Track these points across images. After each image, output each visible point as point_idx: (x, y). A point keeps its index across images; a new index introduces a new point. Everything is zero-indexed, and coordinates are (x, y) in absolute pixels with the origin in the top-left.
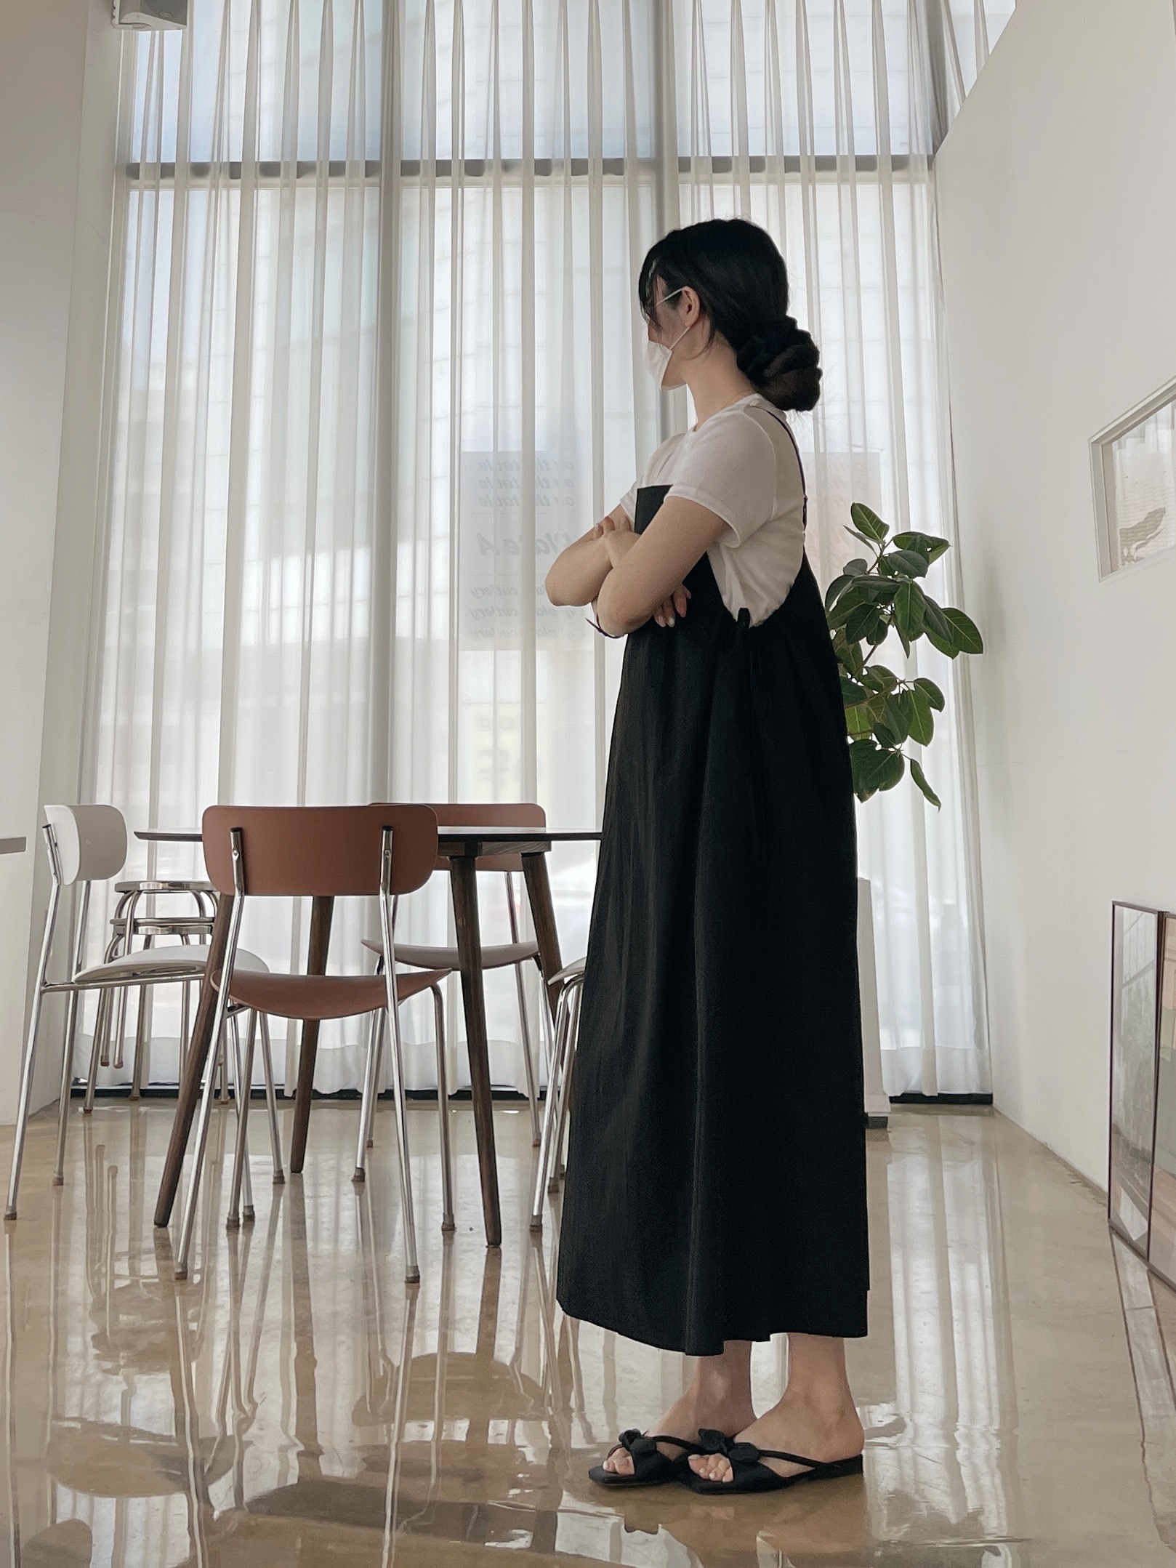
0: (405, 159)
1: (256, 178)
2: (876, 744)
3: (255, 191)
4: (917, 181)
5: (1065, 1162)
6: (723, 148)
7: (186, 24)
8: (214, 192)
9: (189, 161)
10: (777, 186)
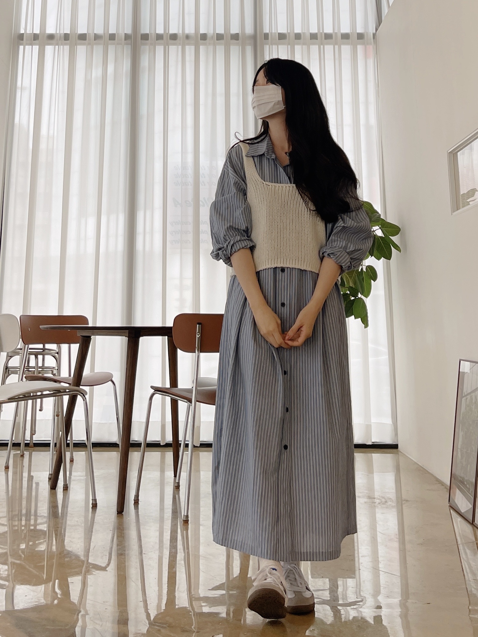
0: (142, 33)
1: (76, 40)
2: (350, 295)
3: (76, 47)
4: (368, 44)
5: (433, 475)
6: (282, 29)
8: (57, 47)
9: (45, 33)
10: (306, 46)
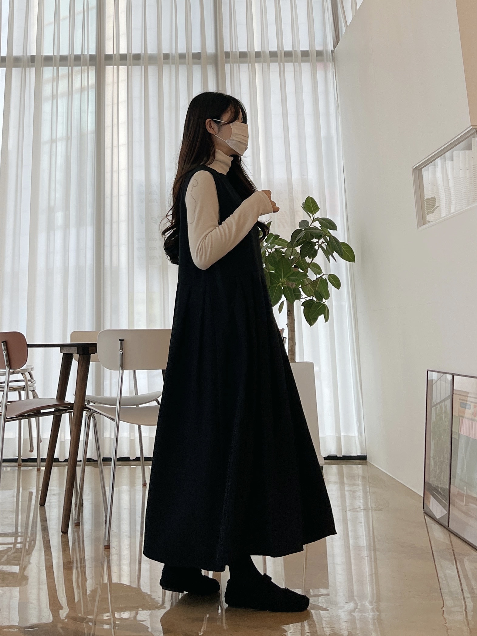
0: (106, 53)
2: (316, 301)
3: (41, 68)
4: (327, 61)
6: (243, 48)
8: (24, 69)
9: (12, 55)
10: (266, 64)
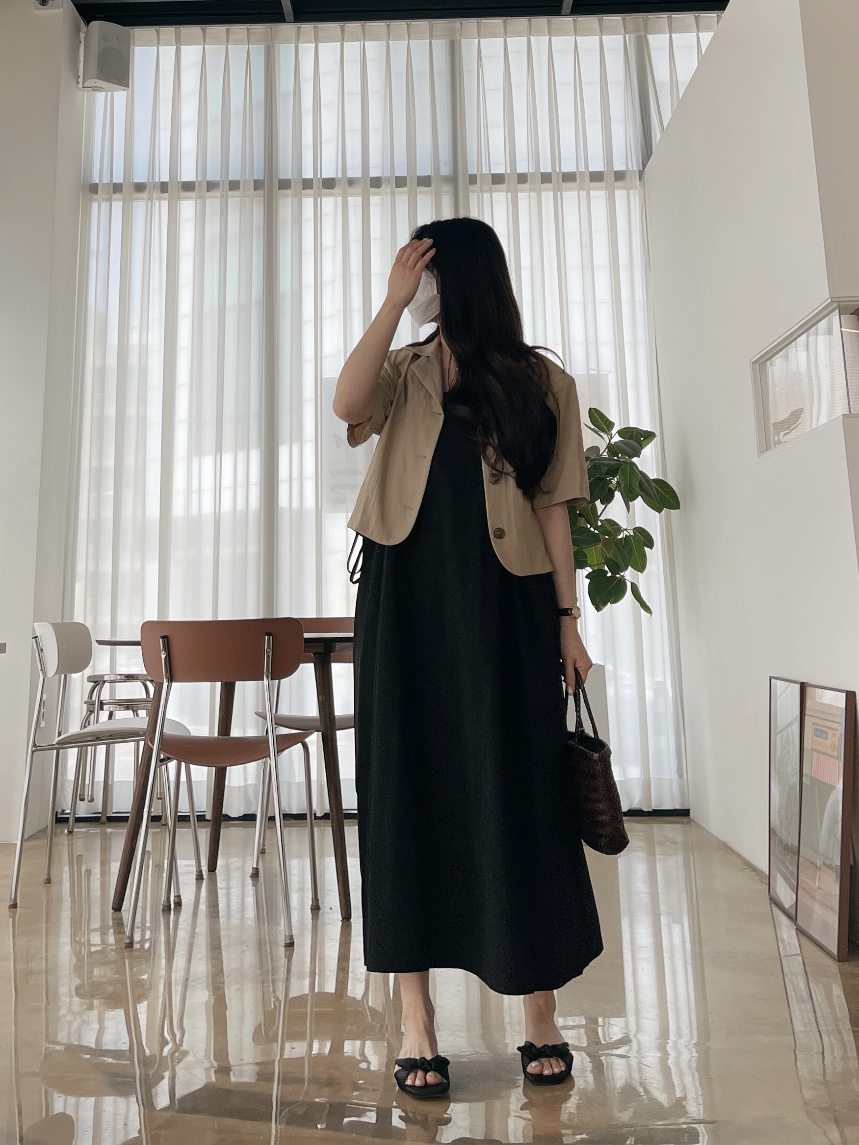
0: (281, 178)
1: (179, 192)
2: (608, 572)
3: (178, 202)
4: (631, 188)
5: (739, 855)
6: (499, 169)
7: (128, 87)
8: (149, 203)
9: (132, 181)
10: (535, 193)
